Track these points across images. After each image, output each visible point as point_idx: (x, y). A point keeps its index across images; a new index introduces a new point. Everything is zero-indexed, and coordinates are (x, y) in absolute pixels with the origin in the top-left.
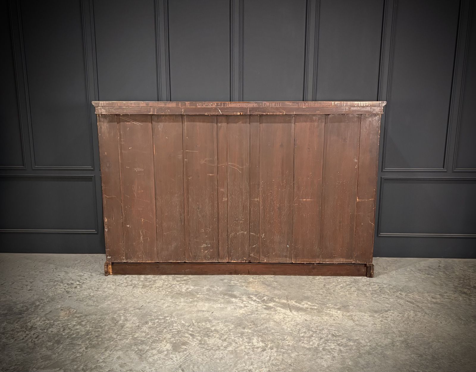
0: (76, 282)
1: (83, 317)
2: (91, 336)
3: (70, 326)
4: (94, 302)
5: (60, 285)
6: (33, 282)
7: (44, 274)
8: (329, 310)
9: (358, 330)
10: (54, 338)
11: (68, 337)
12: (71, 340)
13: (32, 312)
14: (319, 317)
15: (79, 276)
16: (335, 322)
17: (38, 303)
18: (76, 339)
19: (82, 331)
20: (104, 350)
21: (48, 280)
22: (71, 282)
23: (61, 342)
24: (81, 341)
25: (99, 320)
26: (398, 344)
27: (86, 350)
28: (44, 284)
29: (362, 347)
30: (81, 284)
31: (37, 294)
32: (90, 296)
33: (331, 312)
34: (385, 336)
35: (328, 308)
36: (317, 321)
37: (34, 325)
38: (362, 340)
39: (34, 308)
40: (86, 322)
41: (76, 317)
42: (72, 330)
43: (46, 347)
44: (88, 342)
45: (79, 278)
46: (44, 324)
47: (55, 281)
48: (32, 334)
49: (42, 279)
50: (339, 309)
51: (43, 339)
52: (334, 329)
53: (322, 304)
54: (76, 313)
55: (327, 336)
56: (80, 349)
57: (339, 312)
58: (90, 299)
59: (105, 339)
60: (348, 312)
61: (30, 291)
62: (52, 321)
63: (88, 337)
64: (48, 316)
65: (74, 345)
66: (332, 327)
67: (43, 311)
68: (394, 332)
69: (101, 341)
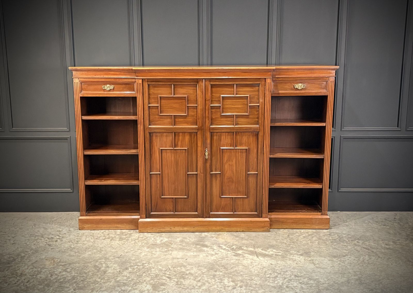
0: (55, 237)
1: (67, 265)
2: (77, 280)
3: (57, 272)
4: (76, 253)
5: (41, 239)
6: (15, 237)
7: (24, 230)
8: (292, 255)
9: (318, 272)
10: (44, 282)
11: (56, 281)
12: (59, 284)
13: (19, 262)
14: (283, 261)
15: (58, 231)
16: (298, 265)
17: (23, 255)
18: (64, 283)
19: (68, 276)
20: (91, 291)
21: (29, 235)
22: (51, 236)
23: (51, 285)
24: (69, 284)
25: (82, 267)
26: (352, 281)
27: (74, 291)
28: (26, 239)
29: (321, 284)
30: (60, 238)
31: (21, 247)
32: (71, 248)
33: (294, 258)
34: (342, 276)
35: (291, 254)
36: (282, 265)
37: (23, 272)
38: (321, 279)
39: (20, 258)
40: (71, 269)
41: (61, 265)
42: (58, 276)
43: (38, 289)
44: (75, 285)
45: (58, 233)
46: (32, 271)
47: (36, 236)
48: (23, 279)
49: (23, 235)
50: (301, 255)
51: (34, 283)
52: (296, 271)
53: (286, 251)
54: (60, 262)
55: (290, 277)
56: (69, 290)
57: (301, 257)
58: (71, 250)
59: (91, 283)
60: (310, 257)
61: (14, 245)
62: (39, 269)
63: (74, 281)
64: (35, 265)
65: (62, 288)
66: (294, 270)
67: (29, 261)
68: (349, 273)
69: (87, 284)
